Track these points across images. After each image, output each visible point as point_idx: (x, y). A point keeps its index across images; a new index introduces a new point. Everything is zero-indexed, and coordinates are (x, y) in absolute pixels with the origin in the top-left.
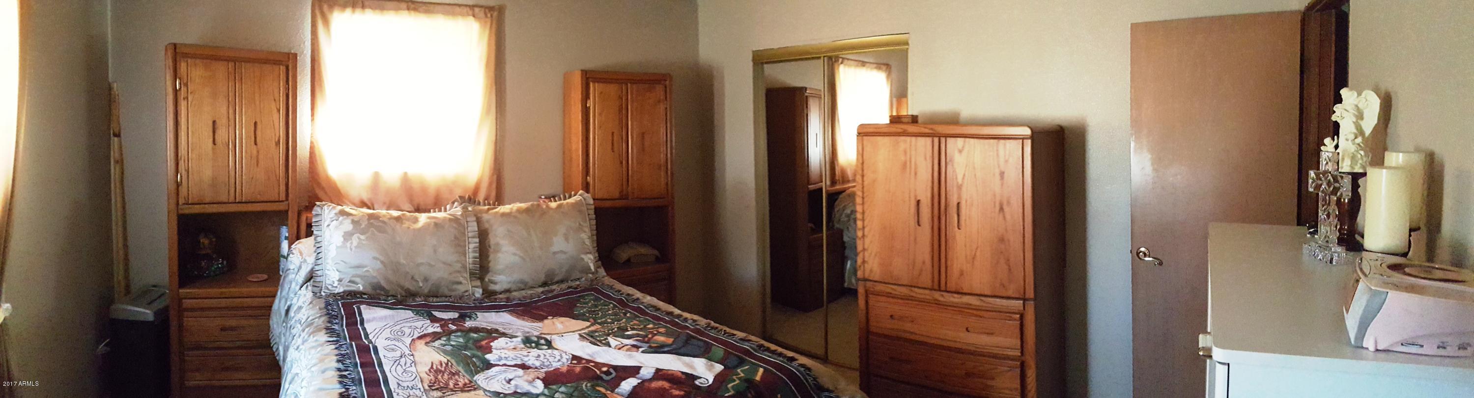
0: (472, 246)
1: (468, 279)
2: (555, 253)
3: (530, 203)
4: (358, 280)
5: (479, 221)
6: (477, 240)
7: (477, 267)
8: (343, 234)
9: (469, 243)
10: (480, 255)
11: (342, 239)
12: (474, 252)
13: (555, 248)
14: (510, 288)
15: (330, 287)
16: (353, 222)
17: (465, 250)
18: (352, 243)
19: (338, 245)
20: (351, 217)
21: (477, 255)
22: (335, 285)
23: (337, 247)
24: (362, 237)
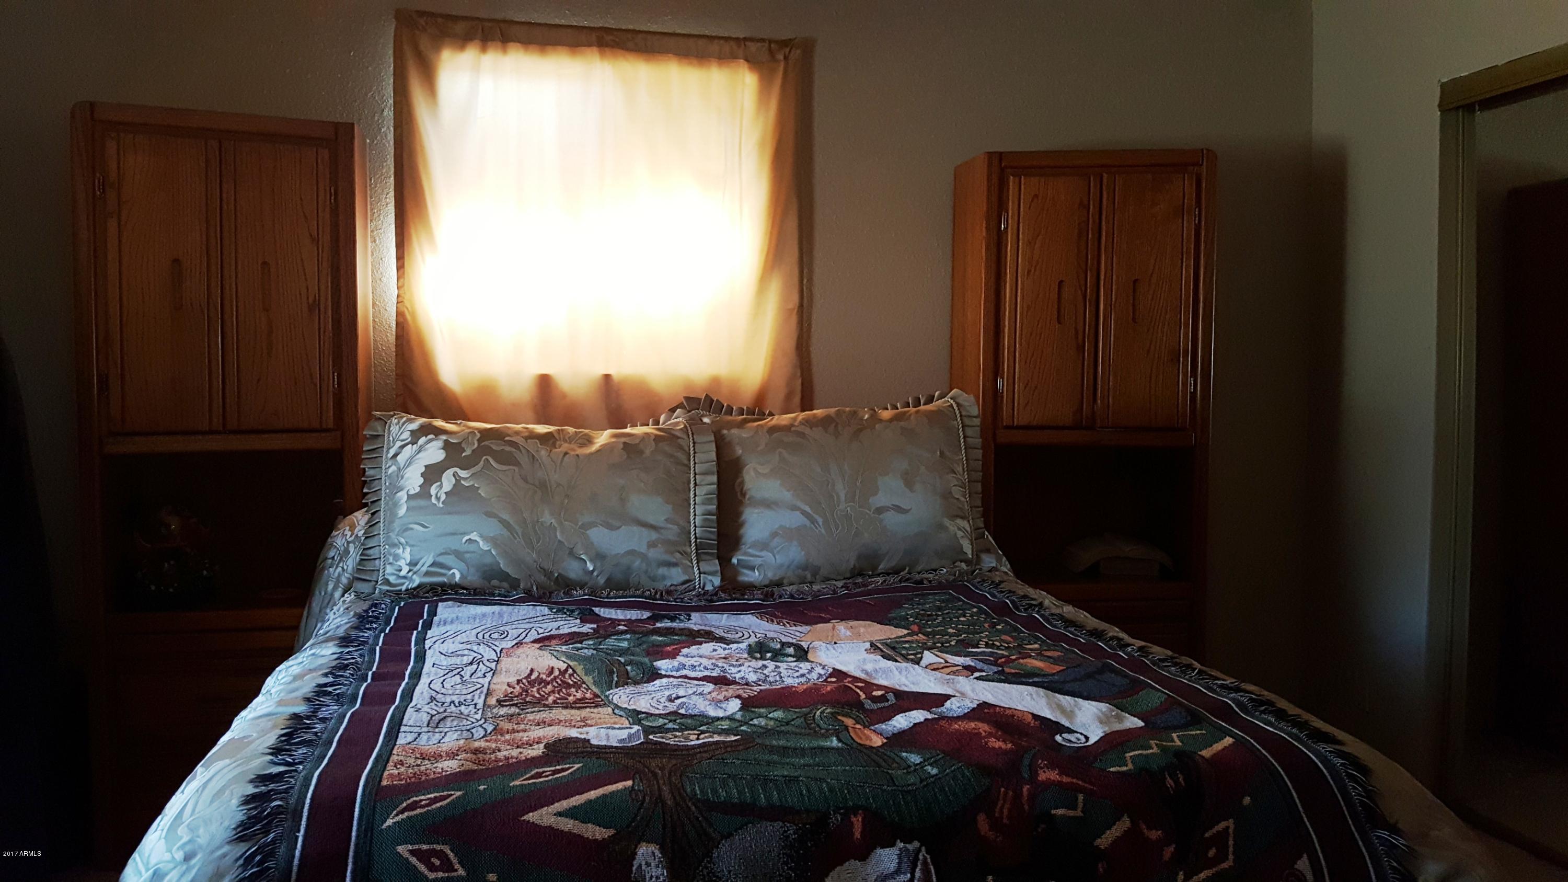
0: (701, 491)
1: (694, 556)
2: (880, 510)
3: (832, 411)
4: (449, 560)
5: (721, 445)
6: (714, 478)
7: (711, 532)
8: (423, 469)
9: (696, 484)
10: (719, 507)
11: (421, 480)
12: (706, 502)
13: (881, 500)
14: (783, 578)
15: (392, 579)
16: (447, 446)
17: (688, 500)
18: (441, 486)
19: (412, 492)
20: (444, 437)
21: (713, 507)
22: (403, 573)
23: (410, 497)
24: (463, 474)
